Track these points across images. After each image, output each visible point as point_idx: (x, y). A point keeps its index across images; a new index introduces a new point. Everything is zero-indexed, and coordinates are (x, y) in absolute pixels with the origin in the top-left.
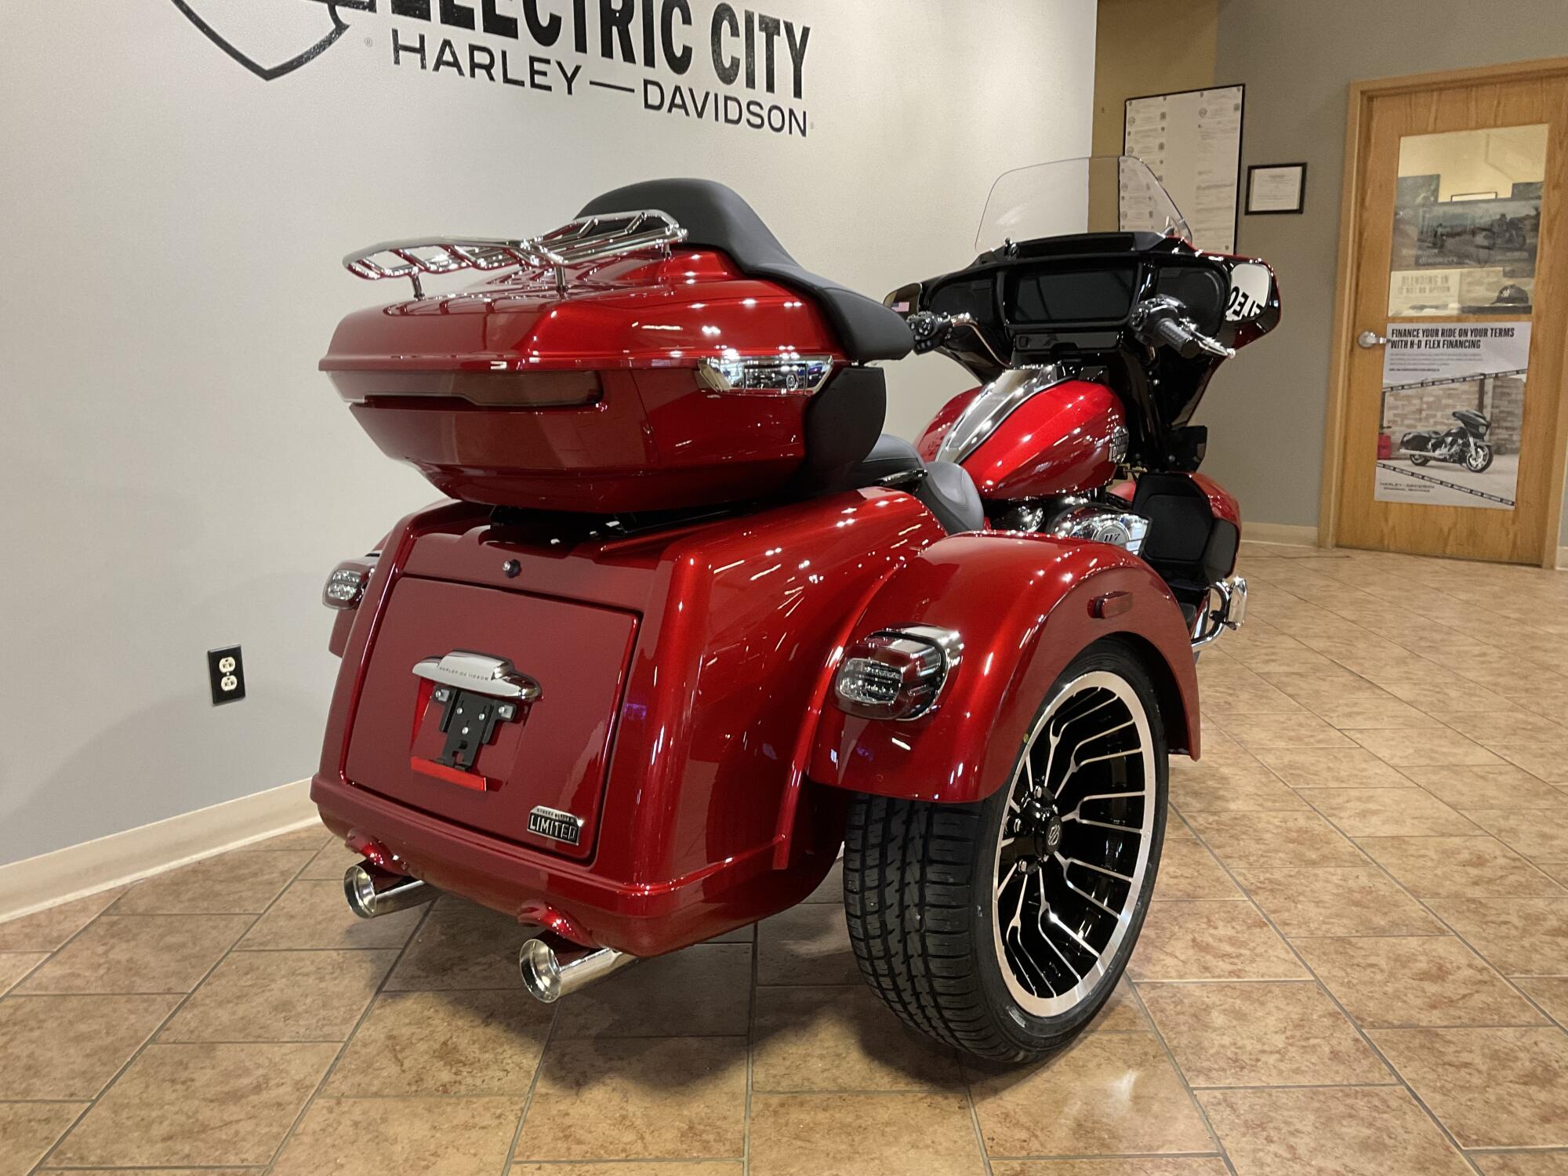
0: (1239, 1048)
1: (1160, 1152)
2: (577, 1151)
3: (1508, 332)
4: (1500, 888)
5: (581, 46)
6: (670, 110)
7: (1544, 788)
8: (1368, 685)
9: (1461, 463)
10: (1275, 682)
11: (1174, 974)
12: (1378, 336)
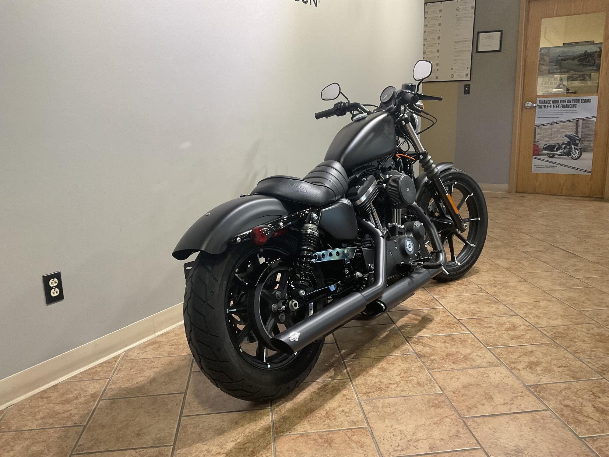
3: (588, 101)
8: (573, 255)
9: (568, 156)
12: (533, 104)
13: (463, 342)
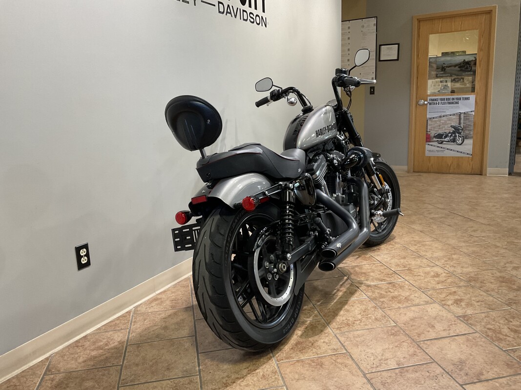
3: (468, 99)
6: (226, 14)
8: (469, 220)
9: (454, 142)
12: (425, 101)
13: (401, 287)
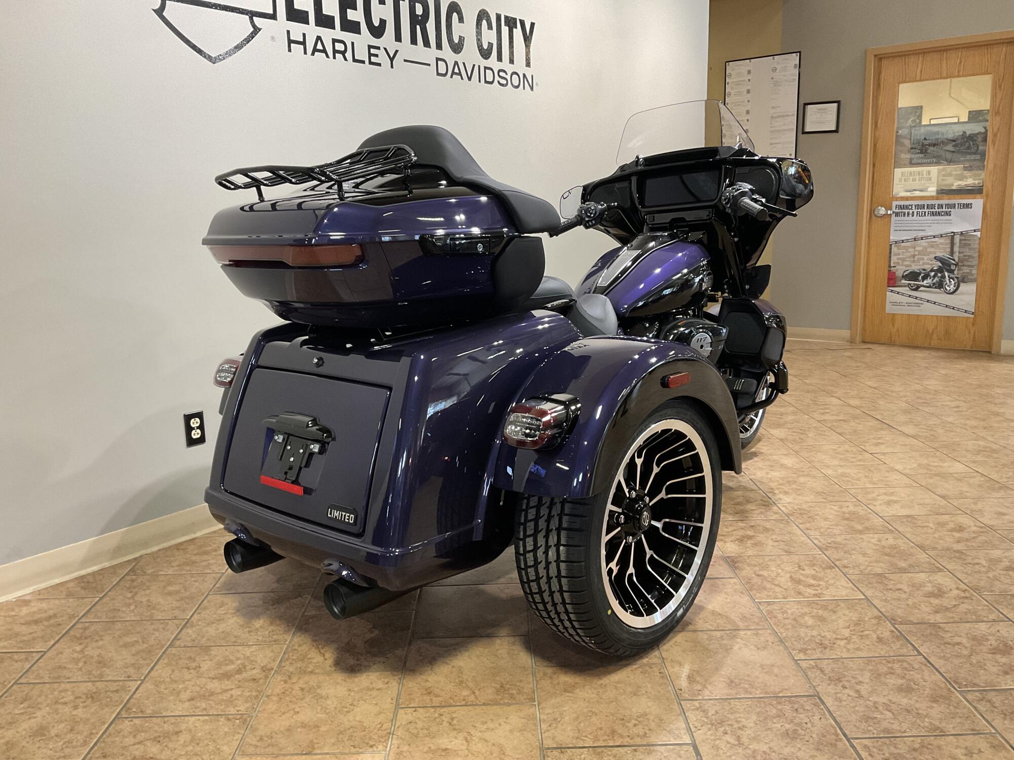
0: (823, 637)
1: (780, 695)
2: (436, 701)
3: (968, 206)
4: (973, 544)
5: (398, 38)
6: (452, 77)
7: (997, 486)
9: (940, 289)
10: (829, 425)
11: (780, 596)
12: (887, 209)
